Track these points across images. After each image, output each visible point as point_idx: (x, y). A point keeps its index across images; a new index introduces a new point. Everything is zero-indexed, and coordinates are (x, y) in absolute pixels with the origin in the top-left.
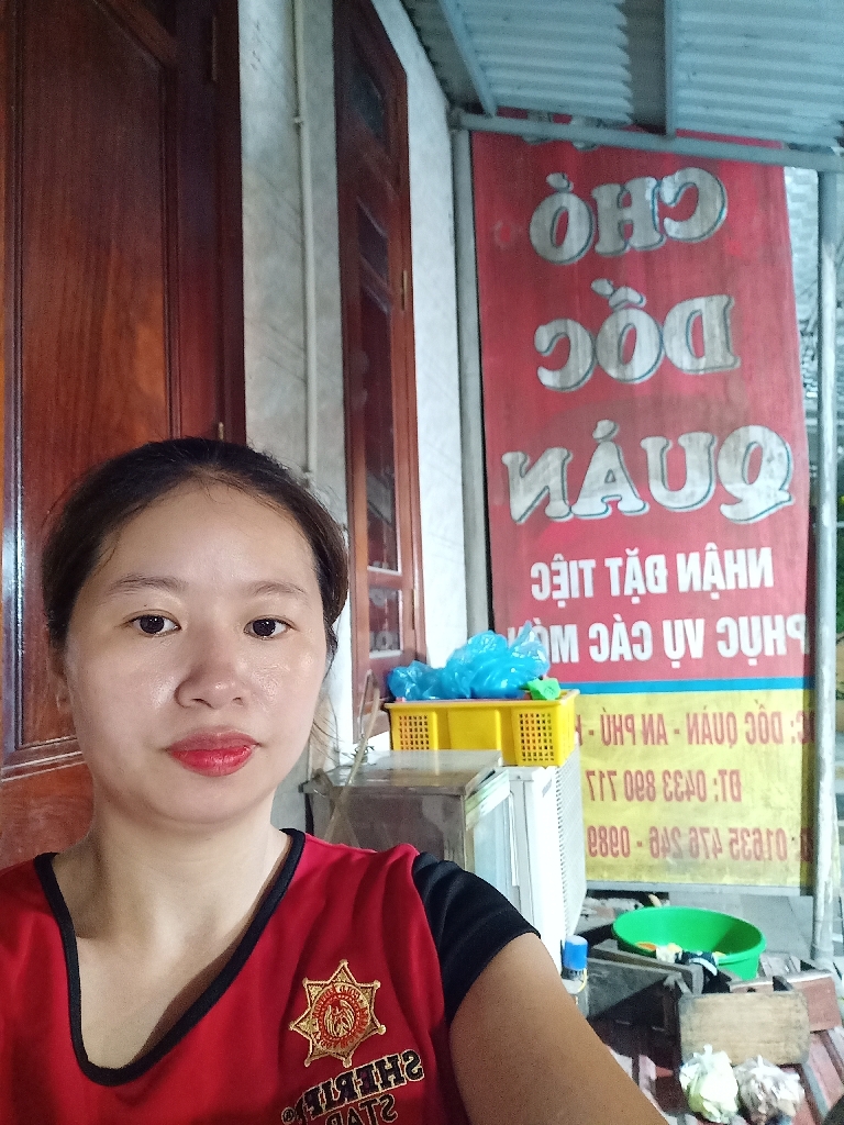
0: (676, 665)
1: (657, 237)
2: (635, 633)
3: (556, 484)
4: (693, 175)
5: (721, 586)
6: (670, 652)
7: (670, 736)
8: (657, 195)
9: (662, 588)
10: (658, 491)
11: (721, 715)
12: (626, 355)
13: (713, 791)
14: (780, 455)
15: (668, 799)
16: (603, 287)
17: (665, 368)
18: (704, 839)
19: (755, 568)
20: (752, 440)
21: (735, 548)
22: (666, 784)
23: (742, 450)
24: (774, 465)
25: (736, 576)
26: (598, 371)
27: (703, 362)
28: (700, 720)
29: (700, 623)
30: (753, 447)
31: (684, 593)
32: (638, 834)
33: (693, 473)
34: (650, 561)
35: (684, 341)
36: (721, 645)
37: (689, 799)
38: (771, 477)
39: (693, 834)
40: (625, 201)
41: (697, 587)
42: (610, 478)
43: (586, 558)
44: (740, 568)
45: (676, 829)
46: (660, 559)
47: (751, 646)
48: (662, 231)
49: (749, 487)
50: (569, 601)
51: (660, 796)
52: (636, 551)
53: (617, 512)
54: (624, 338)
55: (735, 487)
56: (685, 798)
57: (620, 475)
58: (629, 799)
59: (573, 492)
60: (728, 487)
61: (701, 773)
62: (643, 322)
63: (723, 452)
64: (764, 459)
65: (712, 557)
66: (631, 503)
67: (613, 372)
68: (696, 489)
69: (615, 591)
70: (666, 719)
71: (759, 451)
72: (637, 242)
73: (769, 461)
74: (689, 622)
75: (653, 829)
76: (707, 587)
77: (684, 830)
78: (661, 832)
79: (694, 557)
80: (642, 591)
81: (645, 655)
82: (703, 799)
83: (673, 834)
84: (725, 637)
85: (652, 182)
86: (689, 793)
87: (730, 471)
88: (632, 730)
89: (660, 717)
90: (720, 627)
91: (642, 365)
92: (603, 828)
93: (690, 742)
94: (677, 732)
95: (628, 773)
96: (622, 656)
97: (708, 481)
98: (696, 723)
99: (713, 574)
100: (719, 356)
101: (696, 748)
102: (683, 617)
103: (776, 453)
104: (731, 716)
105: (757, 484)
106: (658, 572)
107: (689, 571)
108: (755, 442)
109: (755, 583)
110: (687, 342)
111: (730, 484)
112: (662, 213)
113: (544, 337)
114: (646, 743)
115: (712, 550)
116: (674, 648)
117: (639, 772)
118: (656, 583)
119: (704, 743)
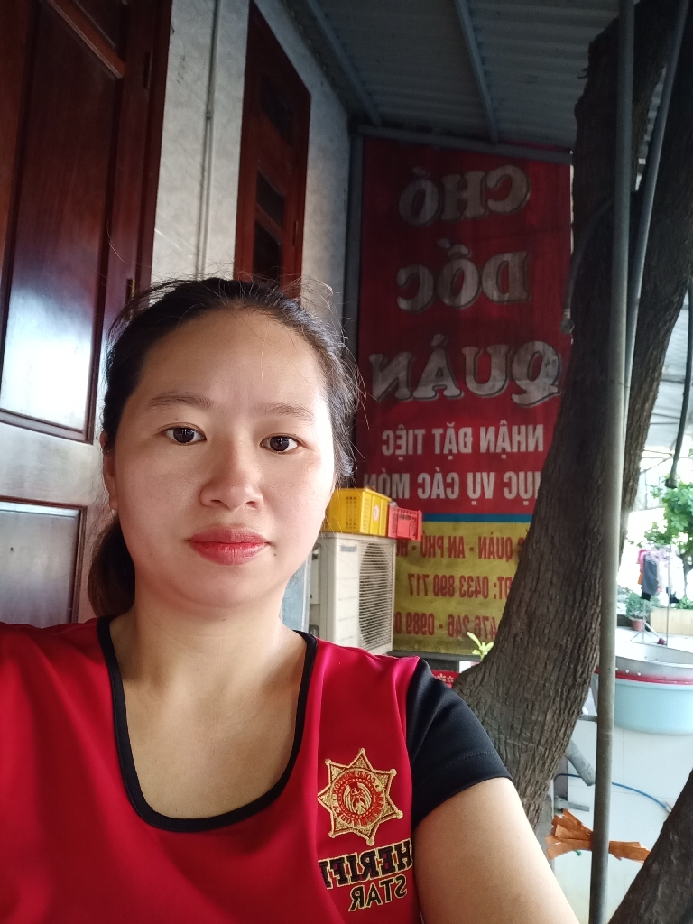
0: (474, 503)
1: (482, 211)
2: (449, 480)
3: (403, 375)
4: (510, 170)
5: (508, 450)
6: (470, 493)
7: (467, 553)
8: (483, 181)
9: (469, 450)
10: (472, 385)
11: (502, 538)
12: (456, 290)
13: (493, 590)
14: (554, 361)
15: (463, 596)
16: (445, 244)
17: (481, 297)
18: (485, 625)
19: (532, 439)
20: (536, 350)
21: (519, 424)
22: (462, 586)
23: (529, 357)
24: (550, 368)
25: (519, 443)
26: (437, 299)
27: (507, 296)
28: (488, 542)
29: (493, 475)
30: (536, 356)
31: (483, 454)
32: (441, 619)
33: (495, 373)
34: (462, 431)
35: (495, 281)
36: (506, 491)
37: (477, 597)
38: (547, 376)
39: (477, 621)
40: (463, 186)
41: (492, 449)
42: (440, 374)
43: (419, 428)
44: (522, 438)
45: (466, 617)
46: (469, 430)
47: (526, 492)
48: (486, 207)
49: (532, 383)
50: (406, 457)
51: (457, 594)
52: (453, 424)
53: (443, 397)
54: (456, 279)
55: (523, 383)
56: (474, 595)
57: (446, 372)
58: (436, 595)
59: (414, 382)
60: (518, 382)
61: (486, 578)
62: (469, 269)
63: (516, 359)
64: (543, 364)
65: (503, 430)
66: (452, 391)
67: (447, 302)
68: (496, 383)
69: (437, 450)
70: (465, 540)
71: (541, 357)
72: (469, 213)
73: (547, 365)
74: (485, 474)
75: (451, 616)
76: (499, 450)
77: (472, 618)
78: (456, 618)
79: (492, 429)
80: (455, 451)
81: (454, 495)
82: (486, 597)
83: (464, 620)
84: (508, 485)
85: (481, 174)
86: (477, 592)
87: (519, 370)
88: (441, 547)
89: (461, 539)
90: (506, 479)
91: (467, 296)
92: (417, 614)
93: (480, 557)
94: (472, 549)
95: (436, 577)
96: (438, 496)
97: (504, 378)
98: (485, 544)
99: (504, 441)
100: (517, 292)
101: (484, 561)
102: (481, 471)
103: (551, 360)
104: (509, 539)
105: (537, 381)
106: (467, 439)
107: (487, 439)
108: (538, 352)
109: (531, 448)
110: (497, 282)
111: (519, 379)
112: (487, 194)
113: (403, 276)
114: (450, 556)
115: (504, 425)
116: (474, 492)
117: (444, 576)
118: (465, 446)
119: (489, 558)
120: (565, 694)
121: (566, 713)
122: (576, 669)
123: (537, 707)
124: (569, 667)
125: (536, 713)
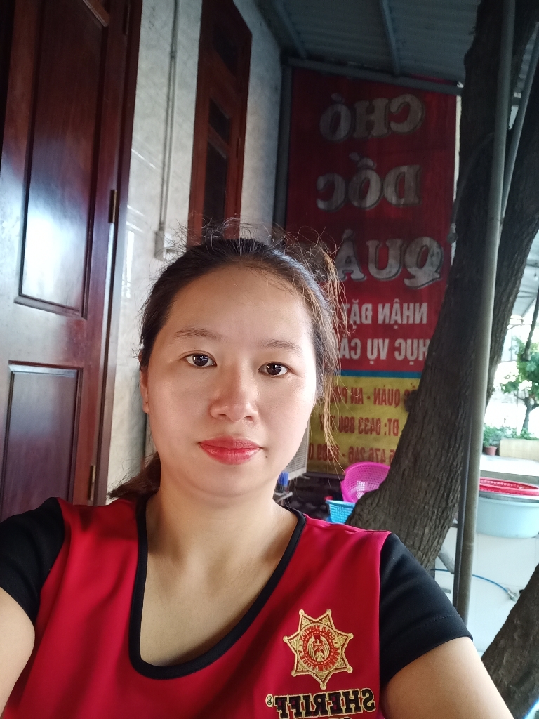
0: (372, 363)
1: (386, 131)
2: (353, 344)
4: (408, 98)
5: (400, 322)
6: (369, 356)
7: (365, 400)
8: (387, 107)
9: (369, 322)
10: (373, 270)
11: (392, 390)
12: (363, 195)
13: (384, 429)
14: (438, 253)
15: (360, 432)
16: (355, 156)
17: (383, 201)
18: (377, 455)
19: (418, 314)
20: (424, 244)
21: (409, 303)
22: (360, 425)
23: (418, 250)
24: (434, 259)
25: (408, 317)
26: (347, 202)
27: (403, 201)
28: (381, 392)
29: (387, 341)
30: (424, 249)
31: (380, 325)
32: (343, 450)
33: (392, 261)
34: (364, 307)
35: (394, 189)
36: (396, 353)
37: (371, 433)
38: (432, 265)
39: (371, 452)
40: (371, 110)
41: (387, 321)
42: (348, 261)
44: (410, 313)
45: (363, 449)
46: (370, 306)
47: (412, 354)
48: (389, 128)
49: (420, 270)
51: (356, 431)
52: (357, 301)
53: (351, 279)
54: (363, 185)
55: (413, 270)
56: (369, 432)
57: (353, 259)
58: (341, 432)
60: (409, 270)
61: (379, 420)
62: (374, 178)
63: (408, 250)
64: (429, 255)
65: (396, 306)
66: (357, 275)
67: (355, 204)
68: (392, 270)
70: (364, 391)
71: (428, 250)
72: (375, 133)
73: (432, 256)
74: (381, 341)
75: (351, 448)
76: (392, 322)
77: (367, 449)
78: (355, 449)
79: (387, 305)
80: (358, 322)
81: (356, 356)
82: (378, 434)
83: (361, 451)
84: (399, 349)
85: (385, 101)
86: (371, 430)
87: (411, 259)
88: (345, 396)
89: (361, 390)
90: (397, 344)
91: (371, 199)
93: (375, 403)
94: (369, 398)
95: (341, 417)
96: (344, 356)
97: (398, 265)
98: (379, 394)
99: (396, 315)
100: (411, 198)
101: (377, 407)
102: (378, 338)
103: (435, 252)
104: (398, 391)
105: (424, 269)
106: (367, 313)
107: (384, 313)
108: (426, 245)
109: (417, 321)
110: (395, 190)
111: (410, 267)
112: (390, 117)
113: (321, 183)
114: (352, 402)
115: (397, 302)
116: (372, 354)
117: (347, 418)
118: (366, 319)
119: (382, 404)
120: (440, 514)
121: (440, 528)
122: (448, 496)
123: (418, 524)
124: (443, 495)
125: (417, 528)
